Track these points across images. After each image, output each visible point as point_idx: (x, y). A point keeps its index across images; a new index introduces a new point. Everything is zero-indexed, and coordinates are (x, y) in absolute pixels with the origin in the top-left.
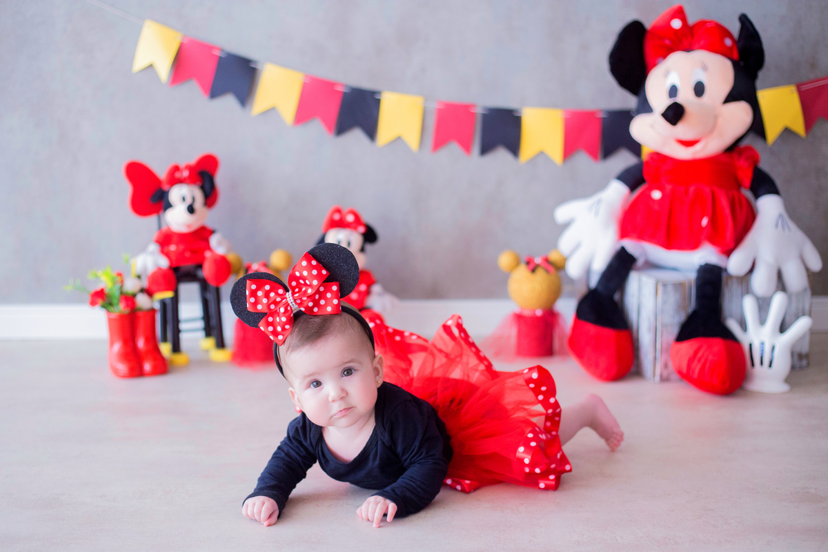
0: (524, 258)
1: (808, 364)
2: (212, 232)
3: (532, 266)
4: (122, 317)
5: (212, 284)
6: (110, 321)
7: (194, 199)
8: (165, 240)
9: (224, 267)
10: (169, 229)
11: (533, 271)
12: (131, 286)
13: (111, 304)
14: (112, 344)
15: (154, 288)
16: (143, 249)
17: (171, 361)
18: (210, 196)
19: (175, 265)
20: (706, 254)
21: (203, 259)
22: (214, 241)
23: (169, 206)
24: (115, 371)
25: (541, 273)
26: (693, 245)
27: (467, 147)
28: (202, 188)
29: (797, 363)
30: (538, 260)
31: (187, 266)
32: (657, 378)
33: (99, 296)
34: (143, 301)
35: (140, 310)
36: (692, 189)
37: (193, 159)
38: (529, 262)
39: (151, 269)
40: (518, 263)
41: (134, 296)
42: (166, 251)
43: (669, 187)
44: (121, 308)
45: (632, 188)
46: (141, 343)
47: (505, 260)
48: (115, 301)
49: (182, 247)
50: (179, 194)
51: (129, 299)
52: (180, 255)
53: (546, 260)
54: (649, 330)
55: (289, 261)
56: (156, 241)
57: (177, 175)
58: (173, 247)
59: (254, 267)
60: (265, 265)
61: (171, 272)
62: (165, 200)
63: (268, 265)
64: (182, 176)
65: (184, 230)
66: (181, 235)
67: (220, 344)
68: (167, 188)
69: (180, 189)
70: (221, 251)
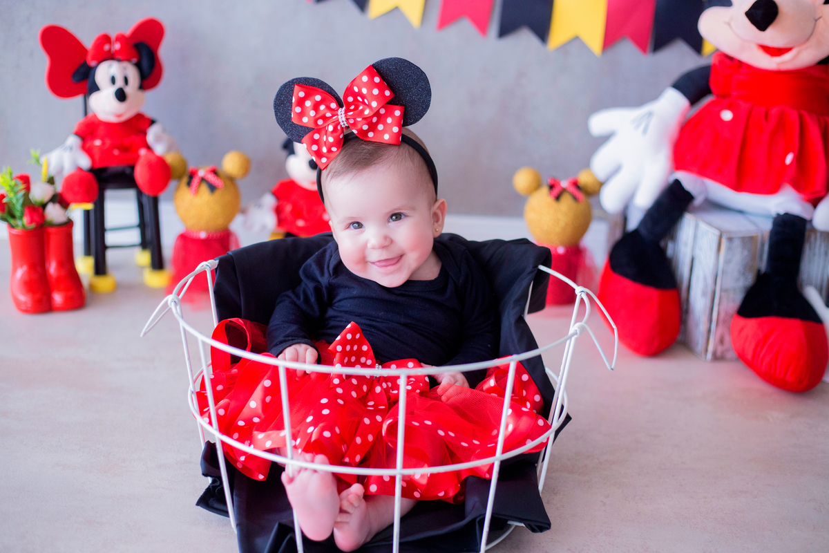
0: (547, 181)
2: (152, 122)
3: (556, 191)
4: (27, 234)
5: (146, 191)
6: (13, 237)
7: (126, 81)
8: (89, 131)
9: (163, 173)
10: (95, 116)
11: (558, 198)
12: (40, 192)
13: (13, 216)
14: (15, 268)
15: (68, 196)
16: (60, 143)
17: (92, 287)
18: (150, 74)
19: (98, 166)
20: (787, 201)
21: (138, 157)
22: (152, 135)
23: (95, 88)
24: (18, 303)
25: (567, 200)
26: (771, 188)
28: (138, 65)
30: (564, 184)
31: (115, 167)
32: (709, 356)
34: (54, 213)
35: (52, 225)
36: (774, 111)
37: (127, 30)
38: (552, 187)
39: (68, 170)
40: (538, 186)
41: (44, 206)
42: (88, 145)
43: (744, 106)
44: (24, 222)
45: (693, 100)
46: (53, 268)
47: (522, 180)
48: (18, 214)
49: (108, 142)
50: (106, 72)
51: (36, 210)
52: (105, 152)
53: (575, 184)
54: (704, 294)
55: (247, 167)
56: (77, 134)
57: (106, 47)
58: (98, 143)
59: (201, 173)
60: (214, 172)
61: (91, 176)
62: (90, 80)
63: (219, 171)
64: (113, 50)
65: (112, 119)
66: (109, 125)
67: (158, 263)
68: (93, 63)
69: (110, 66)
70: (159, 149)
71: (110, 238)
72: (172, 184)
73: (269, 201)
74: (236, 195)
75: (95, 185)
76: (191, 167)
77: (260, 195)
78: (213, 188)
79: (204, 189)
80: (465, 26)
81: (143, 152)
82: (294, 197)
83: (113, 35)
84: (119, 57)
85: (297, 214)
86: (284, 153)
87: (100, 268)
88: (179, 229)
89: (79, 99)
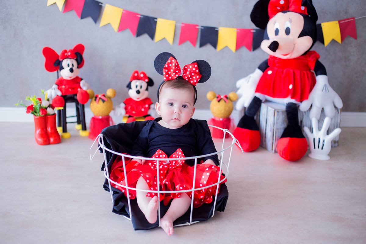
1: (338, 145)
2: (82, 79)
3: (219, 99)
4: (41, 118)
6: (35, 119)
7: (73, 65)
8: (60, 83)
9: (86, 96)
10: (62, 77)
11: (219, 101)
12: (45, 104)
13: (36, 112)
14: (36, 130)
15: (55, 105)
16: (51, 87)
17: (62, 136)
18: (80, 63)
19: (64, 94)
22: (82, 83)
23: (62, 68)
24: (37, 141)
27: (194, 44)
28: (77, 60)
29: (334, 145)
30: (222, 97)
31: (69, 95)
32: (273, 151)
33: (30, 109)
34: (50, 111)
35: (49, 115)
36: (285, 70)
37: (72, 48)
38: (218, 97)
39: (54, 96)
40: (214, 98)
41: (46, 108)
42: (60, 87)
44: (40, 114)
48: (38, 111)
49: (67, 86)
50: (66, 63)
51: (44, 110)
52: (67, 90)
53: (226, 97)
54: (271, 131)
55: (115, 94)
56: (56, 84)
57: (66, 54)
58: (63, 87)
59: (100, 96)
60: (104, 96)
61: (62, 98)
62: (60, 65)
63: (106, 95)
64: (68, 55)
65: (69, 79)
66: (67, 81)
67: (84, 128)
68: (61, 60)
69: (67, 60)
70: (84, 88)
71: (68, 120)
72: (90, 100)
73: (123, 105)
74: (111, 103)
75: (64, 101)
76: (95, 94)
77: (120, 103)
78: (104, 101)
79: (101, 101)
80: (188, 44)
81: (79, 89)
82: (131, 104)
83: (68, 50)
84: (70, 57)
85: (132, 109)
86: (127, 89)
87: (65, 130)
88: (92, 116)
89: (56, 72)
